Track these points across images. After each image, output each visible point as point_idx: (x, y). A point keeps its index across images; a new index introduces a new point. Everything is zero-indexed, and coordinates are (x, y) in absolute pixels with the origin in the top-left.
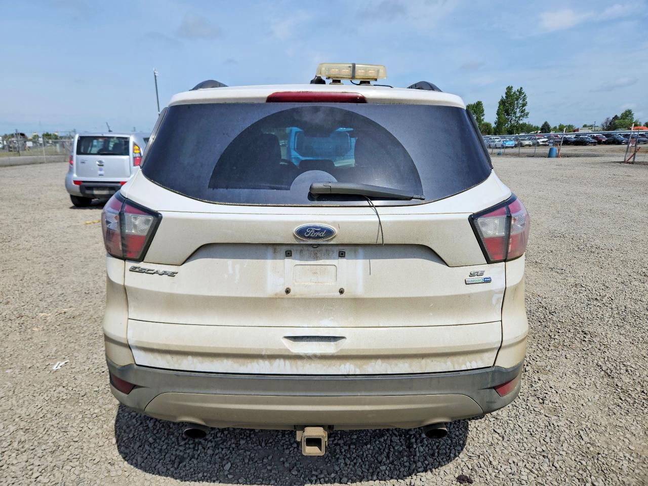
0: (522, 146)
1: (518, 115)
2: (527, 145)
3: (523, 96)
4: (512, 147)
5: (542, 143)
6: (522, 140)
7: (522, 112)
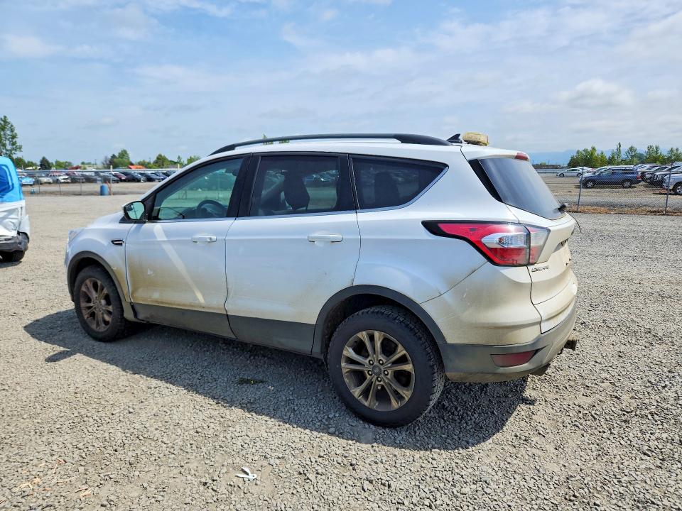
0: (41, 183)
1: (9, 147)
2: (46, 183)
3: (9, 126)
4: (31, 185)
5: (63, 181)
6: (39, 177)
7: (13, 144)
